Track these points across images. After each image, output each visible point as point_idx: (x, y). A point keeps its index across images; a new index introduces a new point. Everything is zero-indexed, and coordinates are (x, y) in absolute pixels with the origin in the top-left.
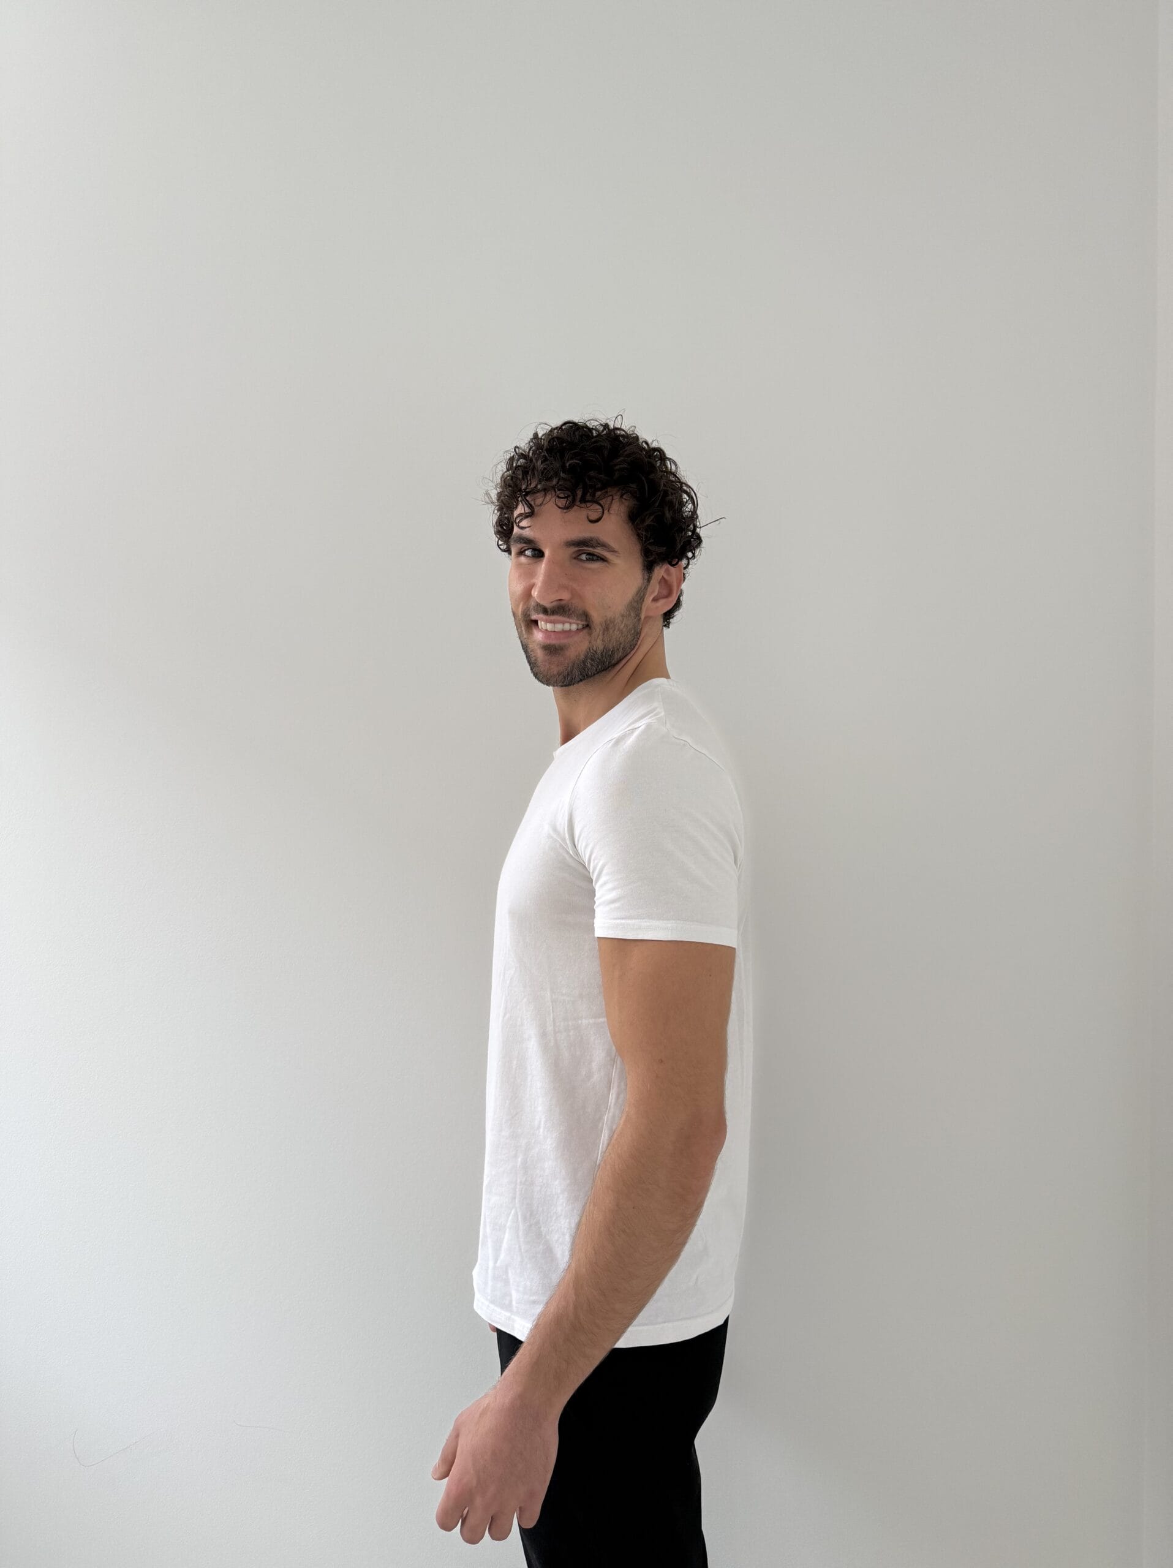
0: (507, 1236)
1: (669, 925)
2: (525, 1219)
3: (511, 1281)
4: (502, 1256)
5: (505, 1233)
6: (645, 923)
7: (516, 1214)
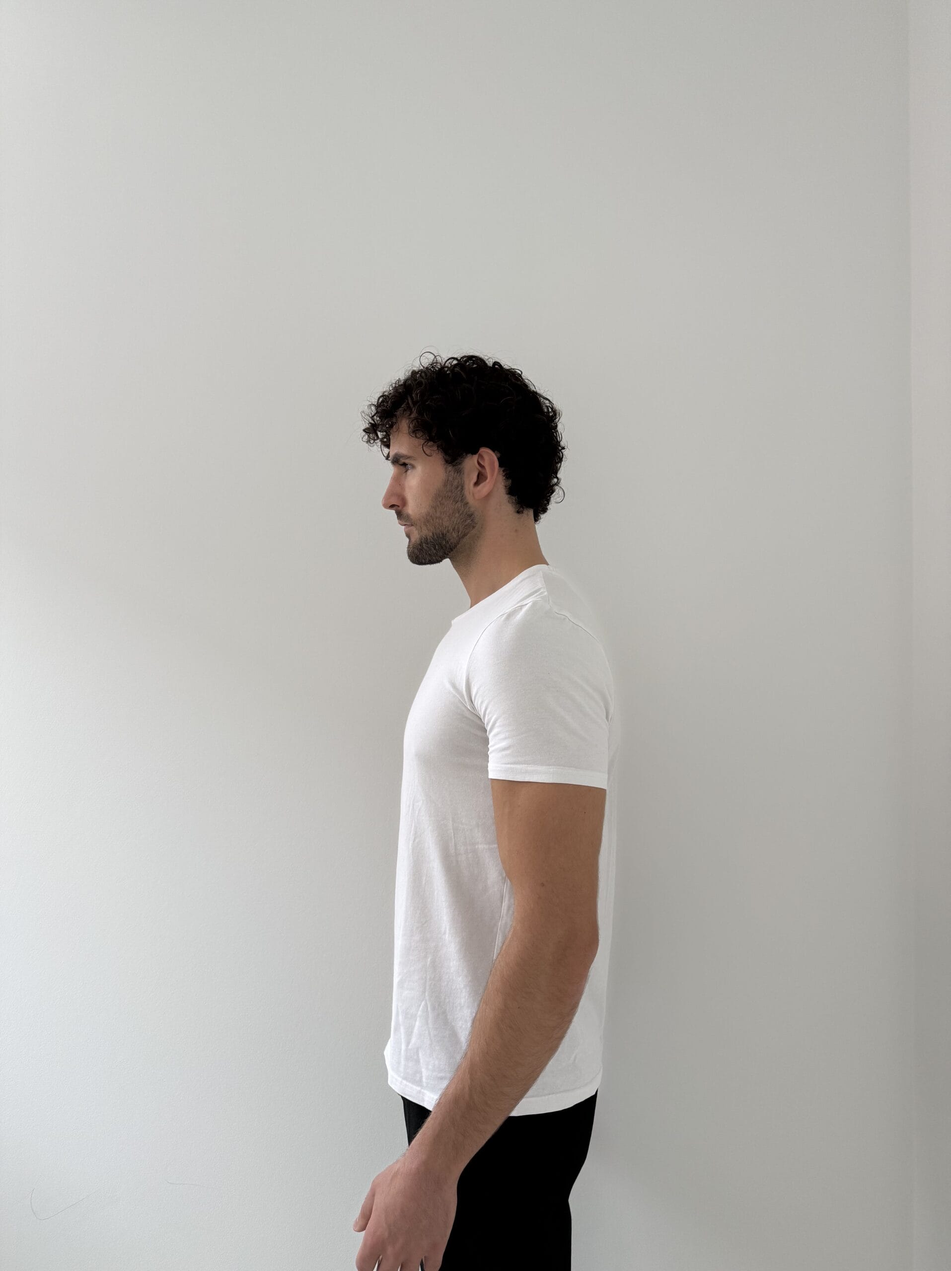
0: (417, 1023)
1: (551, 770)
2: (434, 1009)
3: (421, 1061)
4: (413, 1040)
5: (415, 1021)
6: (530, 768)
7: (426, 1005)
